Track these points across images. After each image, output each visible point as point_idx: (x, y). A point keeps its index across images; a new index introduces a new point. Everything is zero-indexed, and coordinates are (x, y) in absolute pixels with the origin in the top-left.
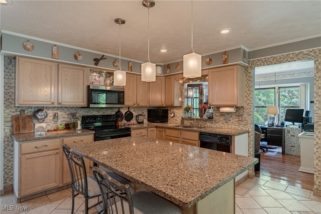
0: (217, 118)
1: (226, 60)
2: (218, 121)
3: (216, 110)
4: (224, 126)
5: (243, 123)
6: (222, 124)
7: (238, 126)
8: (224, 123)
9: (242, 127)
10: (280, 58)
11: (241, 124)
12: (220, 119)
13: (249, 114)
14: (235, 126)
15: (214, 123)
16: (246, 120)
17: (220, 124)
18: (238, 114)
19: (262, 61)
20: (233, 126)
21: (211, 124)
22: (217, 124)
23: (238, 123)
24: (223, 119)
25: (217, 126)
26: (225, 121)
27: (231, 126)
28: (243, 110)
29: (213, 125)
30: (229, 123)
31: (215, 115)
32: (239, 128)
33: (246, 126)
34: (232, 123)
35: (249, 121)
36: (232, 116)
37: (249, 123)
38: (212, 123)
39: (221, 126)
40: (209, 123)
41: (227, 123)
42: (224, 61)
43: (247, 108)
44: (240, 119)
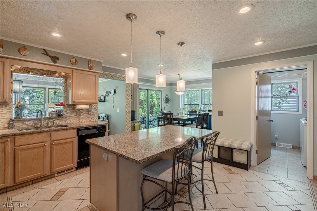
0: (68, 114)
1: (91, 67)
2: (69, 117)
3: (67, 107)
4: (75, 121)
5: (91, 116)
6: (74, 120)
7: (88, 119)
8: (75, 118)
9: (91, 120)
10: (113, 76)
11: (90, 118)
12: (71, 115)
13: (96, 109)
14: (86, 119)
15: (64, 120)
16: (94, 114)
17: (71, 120)
18: (88, 110)
19: (104, 74)
20: (84, 120)
21: (60, 121)
22: (68, 120)
23: (88, 117)
24: (74, 115)
25: (68, 122)
26: (76, 117)
27: (82, 120)
28: (92, 107)
29: (63, 122)
30: (81, 118)
31: (65, 112)
32: (89, 121)
33: (94, 119)
34: (83, 118)
35: (96, 114)
36: (82, 112)
37: (96, 116)
38: (63, 120)
39: (73, 121)
40: (58, 120)
41: (78, 118)
42: (90, 67)
43: (95, 105)
44: (90, 113)
